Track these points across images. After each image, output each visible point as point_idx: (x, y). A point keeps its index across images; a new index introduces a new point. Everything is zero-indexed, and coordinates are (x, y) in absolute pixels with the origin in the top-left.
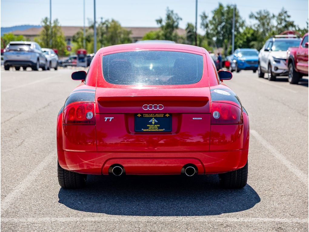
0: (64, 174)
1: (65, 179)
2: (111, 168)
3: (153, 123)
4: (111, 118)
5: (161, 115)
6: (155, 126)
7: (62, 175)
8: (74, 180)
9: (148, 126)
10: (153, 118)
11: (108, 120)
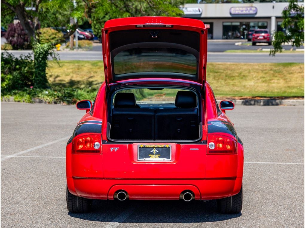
0: (72, 199)
1: (73, 204)
2: (116, 193)
3: (155, 153)
4: (116, 148)
5: (162, 146)
6: (156, 155)
7: (70, 201)
8: (81, 205)
9: (149, 155)
10: (155, 149)
11: (114, 150)
